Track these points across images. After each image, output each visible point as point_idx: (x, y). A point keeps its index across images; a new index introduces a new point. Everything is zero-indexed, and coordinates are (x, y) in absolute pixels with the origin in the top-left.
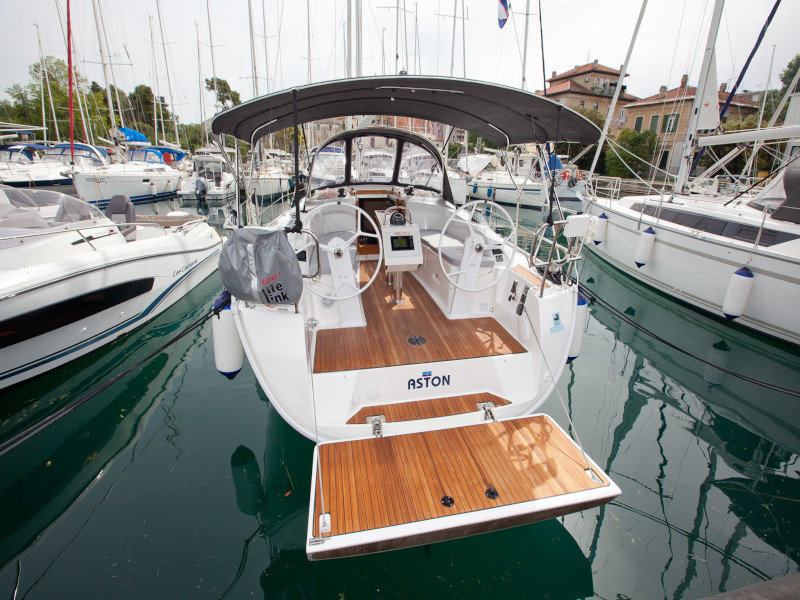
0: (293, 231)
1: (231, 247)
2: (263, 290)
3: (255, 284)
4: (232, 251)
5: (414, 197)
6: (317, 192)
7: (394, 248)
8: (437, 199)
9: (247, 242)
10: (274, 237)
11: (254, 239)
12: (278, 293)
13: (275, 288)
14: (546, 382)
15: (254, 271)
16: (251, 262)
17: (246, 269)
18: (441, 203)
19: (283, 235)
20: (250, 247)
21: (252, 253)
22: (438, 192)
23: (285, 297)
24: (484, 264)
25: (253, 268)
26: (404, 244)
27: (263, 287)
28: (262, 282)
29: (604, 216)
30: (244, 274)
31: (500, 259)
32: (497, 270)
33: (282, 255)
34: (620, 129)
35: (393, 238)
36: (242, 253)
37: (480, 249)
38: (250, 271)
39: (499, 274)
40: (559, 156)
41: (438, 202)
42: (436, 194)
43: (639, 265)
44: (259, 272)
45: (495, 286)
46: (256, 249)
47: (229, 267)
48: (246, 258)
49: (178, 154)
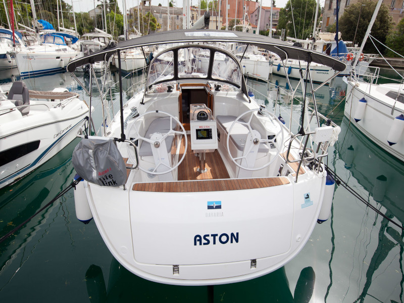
0: (119, 140)
1: (79, 151)
2: (100, 179)
3: (95, 174)
4: (80, 153)
5: (221, 92)
6: (153, 86)
7: (198, 138)
8: (237, 93)
9: (90, 148)
10: (106, 145)
11: (92, 147)
12: (111, 180)
13: (108, 177)
14: (297, 241)
15: (94, 166)
16: (92, 161)
17: (89, 165)
18: (240, 96)
19: (113, 143)
20: (91, 151)
21: (92, 156)
22: (239, 87)
23: (115, 183)
24: (261, 151)
25: (93, 164)
26: (205, 135)
27: (100, 177)
28: (99, 174)
29: (363, 100)
30: (88, 168)
31: (273, 146)
32: (270, 154)
33: (112, 158)
34: (400, 16)
35: (197, 131)
36: (86, 156)
37: (256, 142)
38: (91, 166)
39: (272, 158)
40: (345, 42)
41: (238, 95)
42: (237, 88)
43: (391, 144)
44: (97, 168)
45: (268, 167)
46: (95, 153)
47: (78, 164)
48: (88, 158)
49: (73, 38)
